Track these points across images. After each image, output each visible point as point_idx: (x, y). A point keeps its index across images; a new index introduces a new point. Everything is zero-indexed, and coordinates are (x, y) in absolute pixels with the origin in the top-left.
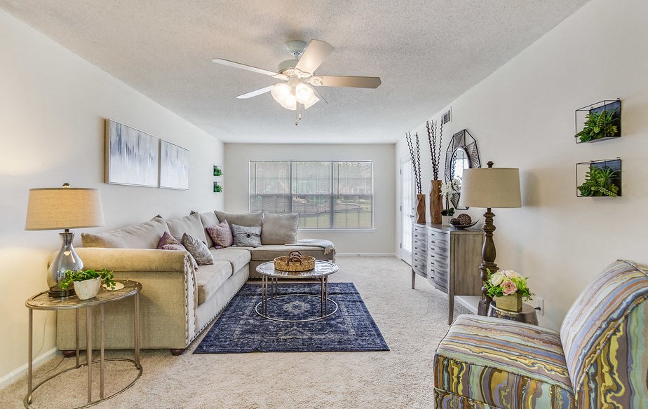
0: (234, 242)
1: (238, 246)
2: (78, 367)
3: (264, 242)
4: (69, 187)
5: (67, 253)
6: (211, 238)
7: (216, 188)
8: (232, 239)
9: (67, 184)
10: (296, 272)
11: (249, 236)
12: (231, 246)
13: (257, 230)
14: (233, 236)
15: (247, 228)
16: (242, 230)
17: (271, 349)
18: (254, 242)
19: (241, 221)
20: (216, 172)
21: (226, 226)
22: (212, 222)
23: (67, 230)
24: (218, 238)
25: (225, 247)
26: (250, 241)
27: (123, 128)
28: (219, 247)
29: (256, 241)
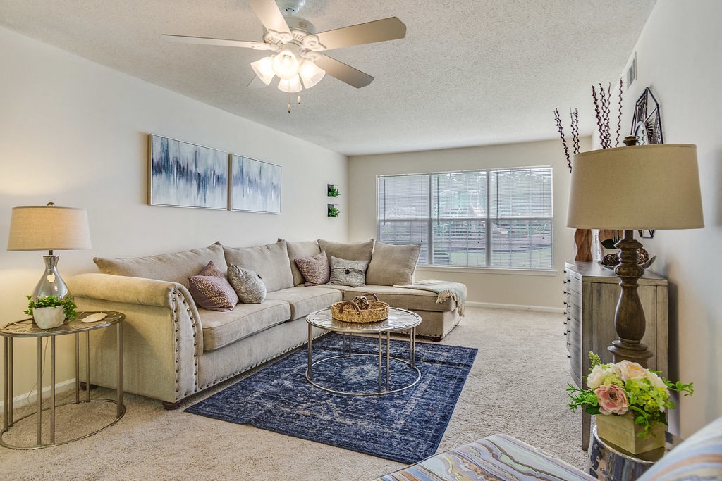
0: (329, 280)
1: (333, 284)
2: (78, 402)
3: (369, 281)
4: (54, 206)
5: (51, 278)
6: (300, 272)
7: (331, 212)
8: (328, 276)
9: (51, 203)
10: (351, 323)
11: (347, 272)
12: (326, 283)
13: (361, 265)
14: (330, 272)
15: (348, 262)
16: (341, 263)
17: (268, 425)
18: (354, 280)
19: (343, 252)
20: (331, 192)
21: (323, 258)
22: (304, 254)
23: (51, 252)
24: (309, 272)
25: (316, 284)
26: (348, 278)
27: (171, 143)
28: (309, 284)
29: (357, 279)
